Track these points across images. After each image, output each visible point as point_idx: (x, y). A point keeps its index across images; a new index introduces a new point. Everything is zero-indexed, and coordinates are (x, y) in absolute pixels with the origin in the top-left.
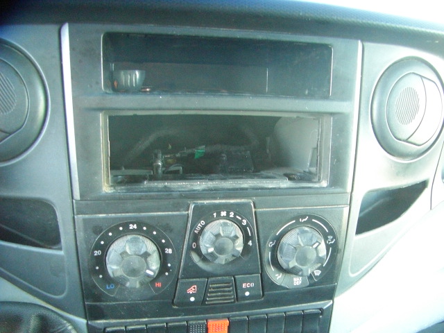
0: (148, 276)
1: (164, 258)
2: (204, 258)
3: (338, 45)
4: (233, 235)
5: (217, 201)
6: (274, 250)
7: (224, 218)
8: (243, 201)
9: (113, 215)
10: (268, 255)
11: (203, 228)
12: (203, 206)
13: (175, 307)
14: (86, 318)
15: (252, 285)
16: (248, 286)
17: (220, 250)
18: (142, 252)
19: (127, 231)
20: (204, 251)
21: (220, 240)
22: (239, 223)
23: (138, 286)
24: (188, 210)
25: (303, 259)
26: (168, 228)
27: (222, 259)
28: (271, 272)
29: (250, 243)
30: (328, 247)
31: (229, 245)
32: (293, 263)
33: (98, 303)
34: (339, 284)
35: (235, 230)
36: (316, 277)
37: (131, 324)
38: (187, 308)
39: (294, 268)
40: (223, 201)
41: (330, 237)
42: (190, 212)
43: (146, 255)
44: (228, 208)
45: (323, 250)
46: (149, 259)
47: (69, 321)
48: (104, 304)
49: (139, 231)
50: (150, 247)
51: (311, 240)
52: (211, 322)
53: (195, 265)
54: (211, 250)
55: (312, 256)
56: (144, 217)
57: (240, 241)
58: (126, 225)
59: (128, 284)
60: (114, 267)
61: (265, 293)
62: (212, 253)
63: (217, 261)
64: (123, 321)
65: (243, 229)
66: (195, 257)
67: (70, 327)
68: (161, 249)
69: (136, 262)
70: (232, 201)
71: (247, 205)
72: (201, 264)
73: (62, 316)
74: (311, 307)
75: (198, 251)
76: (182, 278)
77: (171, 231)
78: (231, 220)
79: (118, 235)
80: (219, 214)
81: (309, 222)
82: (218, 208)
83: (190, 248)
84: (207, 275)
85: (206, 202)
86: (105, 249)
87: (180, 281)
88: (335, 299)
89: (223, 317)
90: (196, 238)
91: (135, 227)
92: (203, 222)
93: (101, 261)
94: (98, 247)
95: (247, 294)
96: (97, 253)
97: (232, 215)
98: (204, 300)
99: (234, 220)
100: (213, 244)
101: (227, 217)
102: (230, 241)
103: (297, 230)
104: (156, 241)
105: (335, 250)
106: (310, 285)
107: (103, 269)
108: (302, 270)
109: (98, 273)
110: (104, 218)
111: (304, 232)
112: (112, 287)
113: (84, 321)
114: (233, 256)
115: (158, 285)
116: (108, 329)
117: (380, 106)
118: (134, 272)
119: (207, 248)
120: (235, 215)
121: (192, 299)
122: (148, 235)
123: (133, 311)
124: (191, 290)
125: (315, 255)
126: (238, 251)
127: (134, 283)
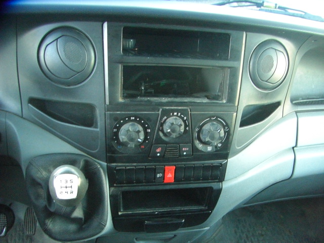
0: (139, 142)
1: (146, 134)
2: (165, 135)
3: (233, 34)
4: (179, 124)
5: (173, 108)
6: (199, 132)
7: (175, 116)
8: (185, 108)
9: (124, 112)
10: (196, 135)
11: (166, 120)
12: (166, 109)
13: (150, 158)
14: (106, 162)
15: (187, 149)
16: (185, 150)
17: (173, 131)
18: (137, 130)
19: (130, 120)
20: (165, 131)
21: (174, 126)
22: (182, 118)
23: (134, 147)
24: (159, 111)
25: (212, 138)
26: (149, 119)
27: (174, 135)
28: (197, 142)
29: (187, 128)
30: (225, 132)
31: (177, 129)
32: (207, 139)
33: (113, 155)
34: (231, 152)
35: (180, 122)
36: (219, 147)
37: (128, 166)
38: (156, 159)
39: (208, 141)
40: (176, 108)
41: (226, 128)
42: (160, 112)
43: (139, 132)
44: (178, 111)
45: (222, 134)
46: (140, 134)
47: (99, 163)
48: (116, 155)
49: (135, 120)
50: (140, 128)
51: (217, 128)
52: (166, 167)
53: (161, 138)
54: (169, 130)
55: (217, 136)
56: (138, 114)
57: (183, 127)
58: (129, 118)
59: (129, 146)
60: (123, 137)
61: (194, 153)
62: (169, 132)
63: (171, 136)
64: (124, 164)
65: (184, 121)
66: (161, 134)
67: (99, 166)
68: (145, 129)
69: (134, 135)
70: (180, 108)
71: (187, 110)
72: (163, 138)
73: (96, 161)
74: (216, 162)
75: (162, 131)
76: (154, 144)
77: (151, 121)
78: (179, 117)
79: (126, 122)
80: (173, 114)
81: (216, 120)
82: (173, 111)
83: (159, 130)
84: (166, 143)
85: (167, 108)
86: (119, 129)
87: (154, 145)
88: (229, 160)
89: (173, 165)
90: (162, 125)
91: (134, 118)
92: (165, 117)
93: (116, 134)
94: (116, 127)
95: (185, 153)
96: (115, 130)
97: (179, 115)
98: (164, 156)
99: (180, 117)
100: (170, 128)
101: (177, 115)
102: (178, 127)
103: (210, 123)
104: (143, 125)
105: (228, 134)
106: (215, 151)
107: (117, 139)
108: (211, 143)
109: (115, 140)
110: (119, 114)
111: (213, 124)
112: (121, 147)
113: (106, 164)
114: (179, 134)
115: (143, 147)
116: (117, 168)
117: (254, 64)
118: (132, 140)
119: (167, 130)
120: (181, 115)
121: (158, 155)
122: (139, 122)
123: (130, 159)
124: (158, 150)
125: (218, 136)
126: (182, 132)
127: (132, 145)
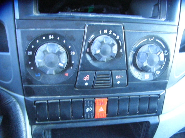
0: (60, 67)
1: (69, 57)
2: (94, 59)
4: (111, 43)
5: (102, 24)
6: (135, 56)
7: (105, 34)
8: (117, 24)
9: (39, 29)
10: (131, 59)
11: (93, 40)
12: (93, 25)
13: (77, 89)
14: (24, 95)
15: (122, 77)
16: (119, 78)
17: (104, 52)
18: (56, 51)
19: (48, 40)
20: (93, 53)
21: (104, 46)
22: (114, 38)
23: (54, 73)
24: (85, 28)
25: (151, 62)
26: (72, 39)
27: (105, 58)
28: (132, 69)
29: (121, 51)
30: (165, 57)
31: (109, 49)
32: (145, 64)
33: (30, 86)
34: (169, 81)
35: (111, 41)
36: (157, 75)
37: (50, 99)
38: (84, 90)
39: (146, 66)
40: (106, 24)
41: (166, 51)
42: (86, 29)
43: (59, 53)
44: (109, 28)
45: (162, 58)
46: (60, 56)
47: (14, 97)
48: (35, 86)
49: (55, 40)
50: (62, 49)
51: (156, 50)
52: (97, 99)
53: (88, 62)
54: (98, 52)
55: (156, 60)
56: (58, 31)
57: (115, 48)
58: (47, 36)
59: (48, 72)
60: (39, 60)
61: (129, 83)
62: (98, 54)
63: (101, 60)
64: (46, 97)
65: (117, 41)
66: (88, 57)
67: (14, 100)
68: (68, 52)
69: (53, 58)
70: (111, 24)
71: (120, 26)
72: (92, 62)
73: (10, 94)
74: (153, 93)
75: (90, 53)
76: (81, 70)
77: (74, 40)
78: (109, 35)
79: (43, 42)
80: (103, 31)
81: (154, 41)
82: (103, 28)
83: (85, 52)
84: (96, 69)
85: (95, 24)
86: (35, 51)
87: (80, 72)
88: (167, 90)
89: (104, 97)
90: (89, 45)
91: (53, 37)
92: (93, 36)
93: (31, 59)
94: (30, 49)
95: (118, 82)
96: (30, 53)
97: (110, 33)
98: (93, 86)
99: (112, 36)
100: (100, 48)
101: (108, 34)
102: (109, 47)
103: (148, 45)
104: (65, 46)
105: (167, 58)
106: (153, 80)
107: (33, 64)
108: (150, 68)
109: (30, 66)
110: (33, 31)
111: (151, 46)
112: (39, 75)
113: (23, 97)
114: (111, 57)
115: (66, 74)
116: (37, 102)
118: (51, 64)
119: (96, 51)
120: (112, 33)
121: (86, 84)
122: (60, 43)
123: (52, 91)
124: (86, 78)
125: (158, 60)
126: (115, 54)
127: (51, 71)
